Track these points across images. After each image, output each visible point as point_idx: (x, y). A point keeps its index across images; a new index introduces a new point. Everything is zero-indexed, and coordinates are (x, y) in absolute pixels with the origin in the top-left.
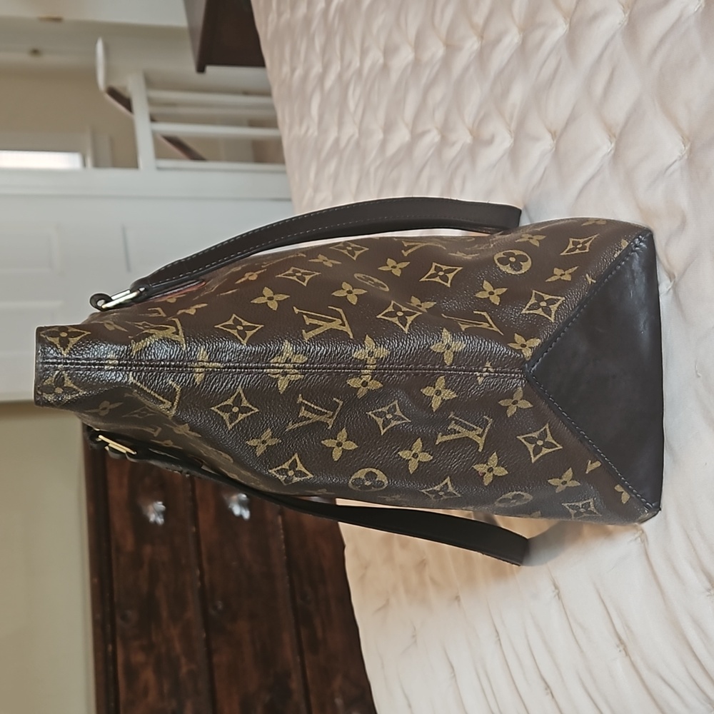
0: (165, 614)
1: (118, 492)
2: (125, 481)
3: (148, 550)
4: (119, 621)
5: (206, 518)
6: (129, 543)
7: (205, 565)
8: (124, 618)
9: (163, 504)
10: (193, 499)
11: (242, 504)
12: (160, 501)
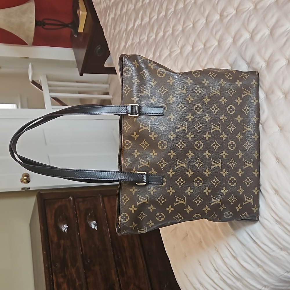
0: (69, 264)
1: (51, 221)
2: (53, 217)
3: (62, 242)
4: (53, 267)
5: (82, 230)
6: (55, 239)
7: (83, 246)
8: (55, 266)
9: (67, 225)
10: (77, 223)
11: (94, 224)
12: (66, 224)
